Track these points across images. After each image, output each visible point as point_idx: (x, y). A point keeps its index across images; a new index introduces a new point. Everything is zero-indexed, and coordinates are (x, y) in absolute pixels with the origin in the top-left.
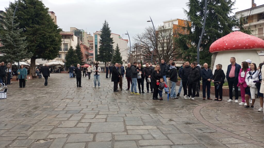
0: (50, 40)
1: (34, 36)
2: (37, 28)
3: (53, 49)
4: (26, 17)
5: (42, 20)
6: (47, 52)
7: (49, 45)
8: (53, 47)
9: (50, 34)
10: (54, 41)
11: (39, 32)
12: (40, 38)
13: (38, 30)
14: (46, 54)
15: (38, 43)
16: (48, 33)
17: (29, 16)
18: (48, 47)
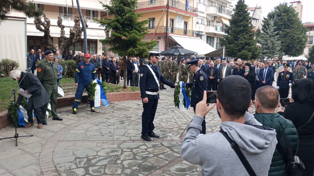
0: (298, 41)
1: (284, 38)
2: (288, 31)
3: (299, 48)
4: (280, 23)
5: (293, 24)
6: (294, 51)
7: (296, 45)
8: (299, 47)
9: (299, 36)
10: (301, 41)
11: (289, 35)
12: (289, 40)
13: (288, 33)
14: (293, 53)
15: (288, 43)
16: (296, 35)
17: (283, 23)
18: (295, 47)
